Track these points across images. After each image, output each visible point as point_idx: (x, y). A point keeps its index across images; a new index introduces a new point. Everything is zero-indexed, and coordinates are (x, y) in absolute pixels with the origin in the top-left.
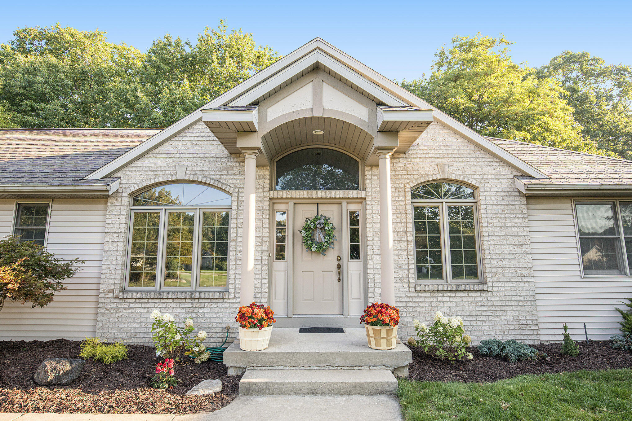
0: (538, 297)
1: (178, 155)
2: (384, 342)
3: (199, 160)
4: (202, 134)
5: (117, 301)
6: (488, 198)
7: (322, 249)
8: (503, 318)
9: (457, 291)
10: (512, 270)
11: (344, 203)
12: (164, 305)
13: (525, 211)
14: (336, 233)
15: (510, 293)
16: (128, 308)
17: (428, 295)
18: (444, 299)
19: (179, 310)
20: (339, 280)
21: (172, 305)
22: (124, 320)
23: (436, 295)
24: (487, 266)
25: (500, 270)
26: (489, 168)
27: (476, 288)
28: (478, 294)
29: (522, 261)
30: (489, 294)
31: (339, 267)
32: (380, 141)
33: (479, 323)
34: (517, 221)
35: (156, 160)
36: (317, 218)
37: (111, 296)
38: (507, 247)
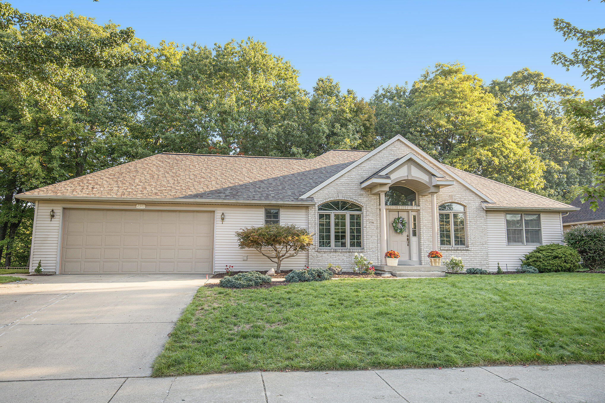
0: (489, 253)
1: (338, 188)
2: (437, 263)
3: (348, 191)
4: (349, 179)
5: (317, 253)
6: (470, 211)
7: (401, 232)
8: (475, 261)
9: (457, 250)
10: (479, 242)
11: (410, 211)
12: (337, 255)
13: (485, 217)
14: (406, 225)
15: (478, 251)
16: (322, 256)
17: (445, 251)
19: (344, 257)
20: (408, 245)
21: (341, 255)
22: (320, 261)
23: (450, 251)
24: (469, 240)
25: (474, 242)
26: (471, 198)
27: (465, 249)
28: (465, 251)
29: (483, 238)
30: (470, 252)
31: (408, 239)
32: (433, 190)
34: (482, 221)
35: (329, 190)
36: (399, 218)
37: (314, 251)
38: (477, 232)
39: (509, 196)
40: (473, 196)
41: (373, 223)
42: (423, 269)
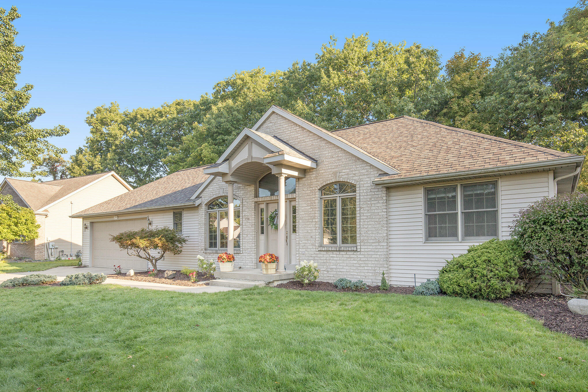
0: (390, 256)
1: (220, 184)
5: (204, 254)
7: (276, 228)
8: (366, 268)
9: (339, 251)
10: (373, 238)
13: (385, 198)
15: (371, 253)
17: (325, 253)
18: (334, 255)
20: (287, 244)
23: (329, 253)
24: (358, 235)
25: (366, 238)
26: (363, 171)
27: (351, 249)
28: (352, 253)
29: (380, 232)
30: (359, 253)
31: (287, 237)
33: (351, 271)
34: (379, 205)
35: (213, 187)
36: (275, 211)
38: (371, 223)
40: (367, 168)
41: (248, 219)
42: (248, 278)
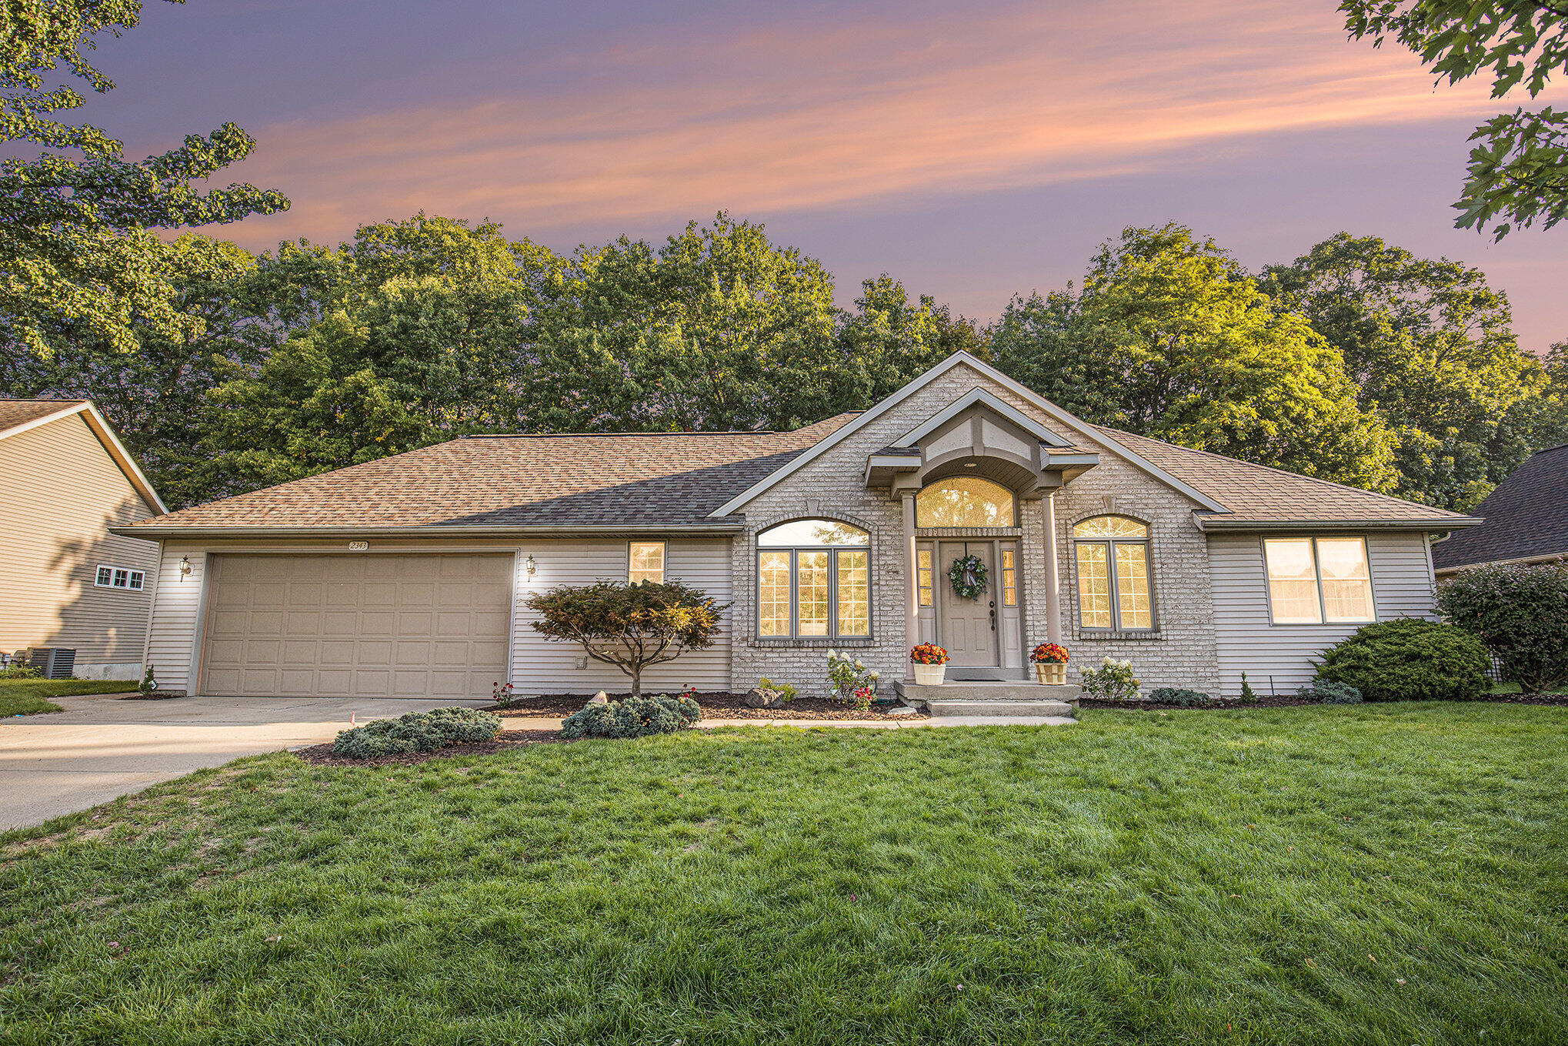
0: (1218, 647)
1: (807, 489)
2: (1055, 677)
3: (831, 494)
4: (834, 464)
5: (752, 650)
6: (1162, 535)
7: (973, 595)
8: (1179, 669)
9: (1126, 640)
10: (1189, 617)
11: (996, 542)
12: (804, 655)
13: (1205, 550)
14: (987, 576)
15: (1187, 643)
16: (765, 658)
17: (1095, 644)
18: (1112, 648)
19: (821, 660)
20: (993, 628)
21: (812, 654)
22: (761, 670)
23: (1103, 644)
24: (1161, 612)
25: (1175, 617)
26: (1162, 501)
27: (1148, 636)
28: (1151, 643)
29: (1201, 606)
30: (1163, 643)
31: (992, 613)
32: (1042, 481)
33: (1151, 675)
34: (1196, 561)
35: (783, 494)
36: (966, 560)
37: (745, 644)
38: (1183, 591)
39: (1275, 495)
40: (1169, 496)
41: (897, 572)
